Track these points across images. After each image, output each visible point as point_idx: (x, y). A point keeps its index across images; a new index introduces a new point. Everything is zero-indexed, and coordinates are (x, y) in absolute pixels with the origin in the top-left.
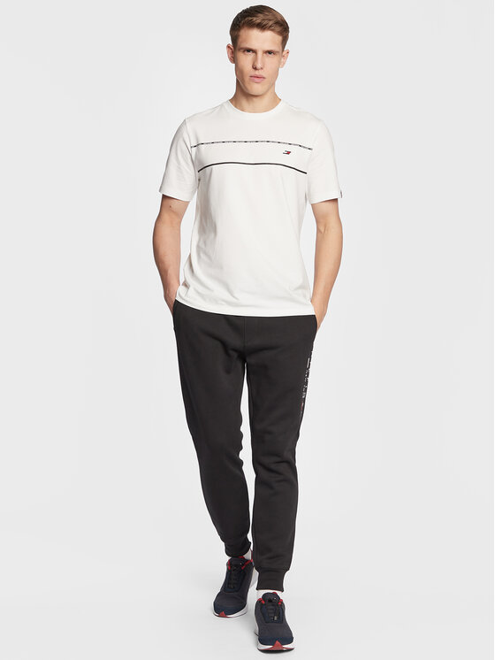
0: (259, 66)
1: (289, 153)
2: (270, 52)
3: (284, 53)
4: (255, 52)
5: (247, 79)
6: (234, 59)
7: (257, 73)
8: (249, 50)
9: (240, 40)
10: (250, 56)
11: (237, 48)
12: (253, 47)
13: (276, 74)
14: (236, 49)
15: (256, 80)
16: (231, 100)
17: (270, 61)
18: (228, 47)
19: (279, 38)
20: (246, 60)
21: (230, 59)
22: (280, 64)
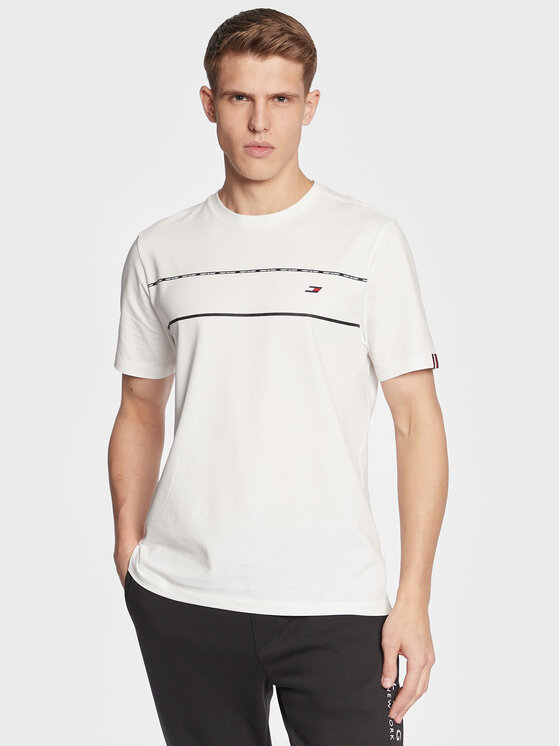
0: (260, 125)
1: (317, 290)
2: (281, 97)
3: (310, 97)
4: (251, 98)
5: (240, 150)
6: (214, 114)
7: (257, 139)
8: (240, 96)
9: (223, 77)
10: (243, 107)
11: (219, 93)
12: (247, 90)
13: (296, 136)
14: (217, 96)
15: (257, 152)
16: (221, 193)
17: (282, 115)
18: (203, 91)
19: (297, 69)
20: (236, 115)
21: (208, 115)
22: (302, 119)
